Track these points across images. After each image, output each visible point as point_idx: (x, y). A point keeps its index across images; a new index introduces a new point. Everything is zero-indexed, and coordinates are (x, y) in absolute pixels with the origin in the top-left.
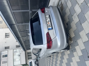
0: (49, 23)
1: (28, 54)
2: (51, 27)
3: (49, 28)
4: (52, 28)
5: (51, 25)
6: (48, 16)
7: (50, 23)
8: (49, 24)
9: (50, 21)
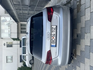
0: (53, 38)
1: (21, 26)
2: (55, 44)
3: (52, 44)
4: (56, 46)
5: (55, 41)
6: (55, 27)
7: (55, 38)
8: (53, 40)
9: (55, 35)
